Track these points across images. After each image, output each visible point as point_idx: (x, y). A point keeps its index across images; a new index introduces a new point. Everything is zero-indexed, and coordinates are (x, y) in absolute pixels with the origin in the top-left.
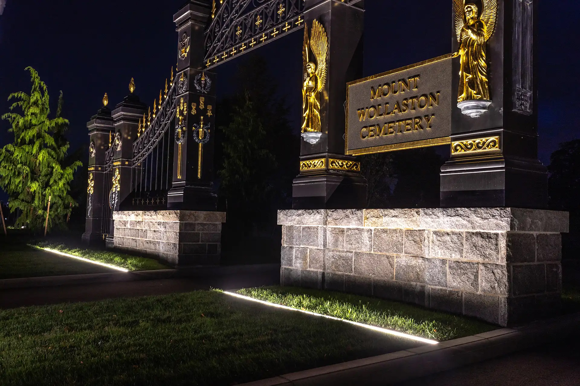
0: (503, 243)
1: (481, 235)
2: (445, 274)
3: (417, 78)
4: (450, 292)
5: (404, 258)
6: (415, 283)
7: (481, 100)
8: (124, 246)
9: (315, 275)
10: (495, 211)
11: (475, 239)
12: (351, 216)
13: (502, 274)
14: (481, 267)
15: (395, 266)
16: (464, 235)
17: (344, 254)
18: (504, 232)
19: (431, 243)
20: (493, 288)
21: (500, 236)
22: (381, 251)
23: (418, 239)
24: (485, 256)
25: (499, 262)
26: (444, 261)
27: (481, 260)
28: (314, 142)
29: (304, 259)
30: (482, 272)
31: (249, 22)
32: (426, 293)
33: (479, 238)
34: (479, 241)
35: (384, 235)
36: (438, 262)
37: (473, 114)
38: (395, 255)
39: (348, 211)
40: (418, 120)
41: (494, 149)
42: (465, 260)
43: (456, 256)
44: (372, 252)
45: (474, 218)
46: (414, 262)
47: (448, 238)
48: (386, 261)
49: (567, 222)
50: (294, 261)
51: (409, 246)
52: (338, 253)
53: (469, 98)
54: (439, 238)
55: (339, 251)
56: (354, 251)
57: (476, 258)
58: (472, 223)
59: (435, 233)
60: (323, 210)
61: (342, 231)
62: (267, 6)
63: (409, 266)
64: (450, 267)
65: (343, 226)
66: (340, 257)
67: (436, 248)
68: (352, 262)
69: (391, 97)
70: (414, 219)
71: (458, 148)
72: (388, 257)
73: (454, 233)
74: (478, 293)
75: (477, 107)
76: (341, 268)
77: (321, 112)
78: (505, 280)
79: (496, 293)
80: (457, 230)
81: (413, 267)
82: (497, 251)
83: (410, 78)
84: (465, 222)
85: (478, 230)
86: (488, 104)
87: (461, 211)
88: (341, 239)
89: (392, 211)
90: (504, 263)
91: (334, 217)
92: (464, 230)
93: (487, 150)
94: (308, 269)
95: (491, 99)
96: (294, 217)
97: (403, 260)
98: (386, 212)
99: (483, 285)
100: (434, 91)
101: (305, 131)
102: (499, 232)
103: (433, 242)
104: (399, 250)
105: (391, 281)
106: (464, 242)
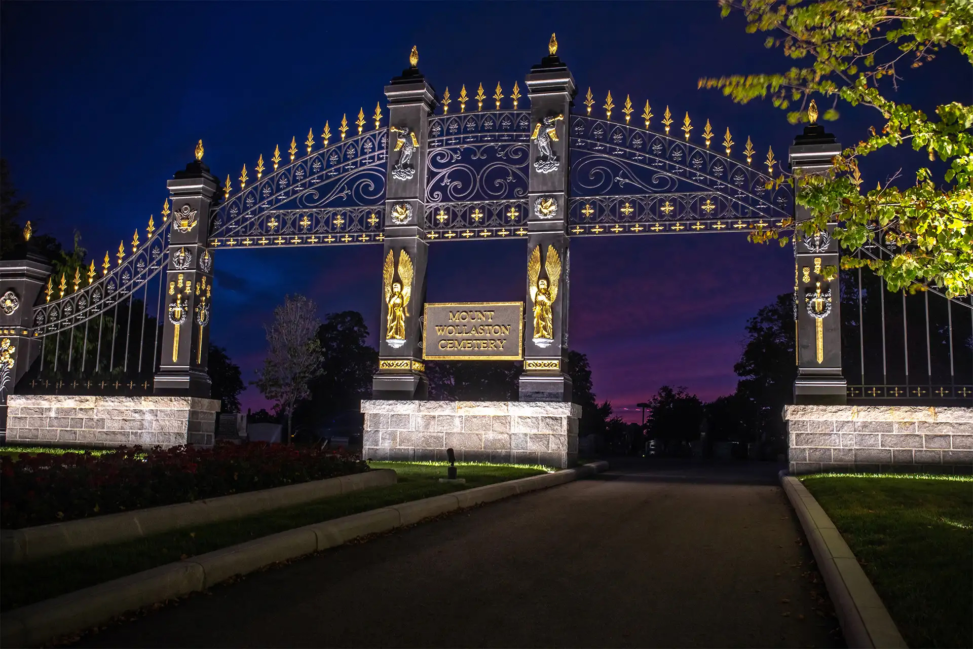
0: (565, 422)
1: (552, 418)
2: (526, 442)
3: (493, 313)
4: (530, 453)
5: (492, 435)
6: (500, 450)
7: (549, 339)
8: (38, 440)
9: (406, 452)
10: (561, 404)
11: (548, 420)
12: (445, 406)
13: (564, 440)
14: (551, 436)
15: (483, 440)
16: (540, 418)
17: (435, 434)
18: (566, 416)
19: (516, 424)
20: (559, 448)
21: (563, 419)
22: (471, 431)
23: (504, 422)
24: (553, 430)
25: (562, 433)
26: (526, 435)
27: (551, 432)
28: (397, 346)
29: (394, 439)
30: (552, 438)
31: (290, 219)
32: (512, 456)
33: (551, 420)
34: (551, 422)
35: (474, 420)
36: (521, 436)
37: (542, 346)
38: (483, 433)
39: (441, 403)
40: (492, 342)
41: (555, 368)
42: (540, 433)
43: (535, 431)
44: (463, 432)
45: (548, 408)
46: (500, 437)
47: (529, 420)
48: (475, 438)
49: (581, 411)
50: (380, 442)
51: (497, 426)
52: (428, 434)
53: (543, 336)
54: (523, 420)
55: (430, 432)
56: (445, 432)
57: (547, 432)
58: (547, 411)
59: (520, 417)
60: (417, 401)
61: (434, 417)
62: (319, 212)
63: (496, 440)
64: (530, 438)
65: (436, 413)
66: (431, 437)
67: (521, 426)
68: (443, 440)
69: (468, 322)
70: (502, 408)
71: (531, 365)
72: (477, 435)
73: (533, 417)
74: (549, 451)
75: (545, 343)
76: (432, 445)
77: (404, 322)
78: (566, 443)
79: (561, 450)
80: (535, 416)
81: (499, 440)
82: (561, 426)
83: (485, 311)
84: (542, 411)
85: (549, 416)
86: (552, 341)
87: (539, 404)
88: (432, 423)
89: (483, 403)
90: (566, 433)
91: (427, 406)
92: (540, 416)
93: (551, 368)
94: (398, 447)
95: (553, 338)
96: (383, 406)
97: (491, 436)
98: (478, 403)
99: (553, 446)
100: (506, 325)
101: (393, 338)
102: (562, 416)
103: (518, 423)
104: (487, 429)
105: (480, 450)
106: (540, 422)
